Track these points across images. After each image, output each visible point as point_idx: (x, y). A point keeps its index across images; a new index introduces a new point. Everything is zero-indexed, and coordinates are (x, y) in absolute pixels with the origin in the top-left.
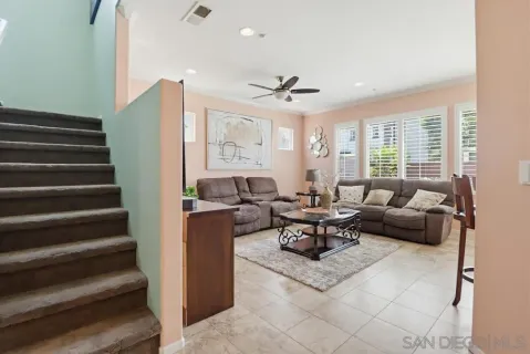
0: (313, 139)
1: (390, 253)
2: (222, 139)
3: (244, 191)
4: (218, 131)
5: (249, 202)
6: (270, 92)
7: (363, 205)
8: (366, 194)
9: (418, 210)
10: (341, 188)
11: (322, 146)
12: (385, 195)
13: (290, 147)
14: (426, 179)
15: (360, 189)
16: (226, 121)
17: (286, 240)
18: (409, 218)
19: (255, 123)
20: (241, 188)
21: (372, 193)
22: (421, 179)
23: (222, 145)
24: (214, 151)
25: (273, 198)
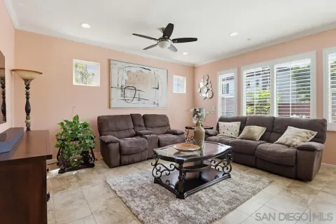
0: (202, 85)
1: (259, 190)
2: (124, 83)
3: (140, 126)
4: (119, 78)
5: (141, 135)
6: (155, 42)
7: (238, 140)
8: (241, 129)
9: (289, 146)
10: (221, 124)
11: (208, 90)
12: (258, 131)
13: (183, 90)
14: (295, 116)
15: (237, 125)
16: (128, 69)
17: (159, 173)
18: (279, 153)
19: (152, 72)
20: (137, 123)
21: (246, 128)
22: (291, 116)
23: (123, 89)
24: (116, 94)
25: (166, 131)
